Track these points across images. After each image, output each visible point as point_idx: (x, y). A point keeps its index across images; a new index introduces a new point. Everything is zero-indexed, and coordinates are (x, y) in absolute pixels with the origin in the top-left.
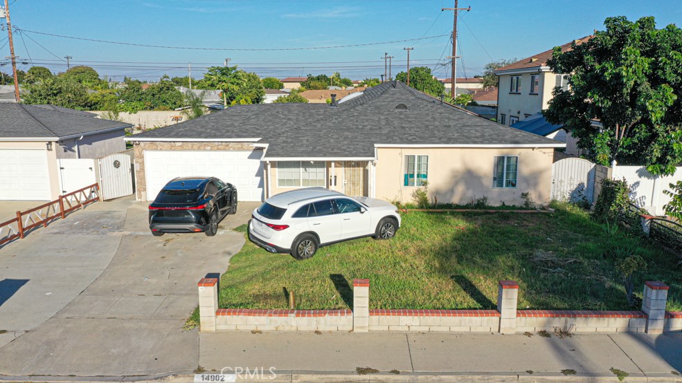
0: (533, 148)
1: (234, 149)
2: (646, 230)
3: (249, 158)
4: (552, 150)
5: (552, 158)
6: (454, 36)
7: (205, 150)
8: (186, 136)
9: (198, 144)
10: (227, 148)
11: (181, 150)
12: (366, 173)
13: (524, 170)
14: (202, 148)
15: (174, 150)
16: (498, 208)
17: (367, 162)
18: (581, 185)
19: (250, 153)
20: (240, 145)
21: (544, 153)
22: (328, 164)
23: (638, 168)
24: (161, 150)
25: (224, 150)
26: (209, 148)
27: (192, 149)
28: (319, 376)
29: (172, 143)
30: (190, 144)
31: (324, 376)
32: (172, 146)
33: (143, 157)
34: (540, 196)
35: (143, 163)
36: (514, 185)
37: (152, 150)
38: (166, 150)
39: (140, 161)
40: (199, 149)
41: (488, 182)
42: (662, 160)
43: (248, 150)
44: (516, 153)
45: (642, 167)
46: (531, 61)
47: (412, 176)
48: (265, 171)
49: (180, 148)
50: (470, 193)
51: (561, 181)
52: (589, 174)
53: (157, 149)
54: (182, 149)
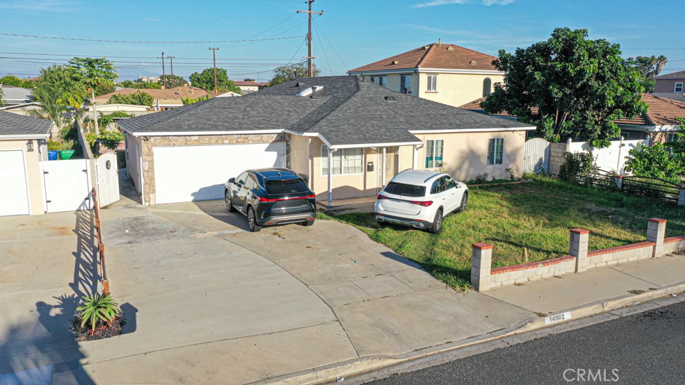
0: (513, 131)
1: (253, 141)
2: (620, 186)
3: (266, 150)
4: (525, 132)
5: (524, 138)
6: (309, 37)
7: (223, 144)
8: (202, 129)
9: (216, 138)
10: (246, 140)
11: (197, 145)
12: (396, 157)
13: (508, 149)
14: (219, 141)
15: (190, 145)
16: (490, 182)
17: (398, 147)
18: (541, 159)
19: (267, 145)
20: (259, 138)
21: (520, 135)
22: (369, 150)
23: (582, 143)
24: (174, 145)
25: (243, 143)
26: (227, 141)
27: (210, 144)
28: (618, 301)
29: (188, 138)
30: (207, 139)
31: (621, 300)
32: (187, 141)
33: (153, 155)
34: (518, 170)
35: (152, 161)
36: (501, 162)
37: (164, 146)
38: (180, 145)
39: (149, 158)
40: (217, 143)
41: (484, 160)
42: (602, 136)
43: (267, 142)
44: (503, 135)
45: (584, 143)
46: (393, 63)
47: (431, 158)
48: (310, 161)
49: (196, 143)
50: (472, 171)
51: (529, 157)
52: (546, 151)
53: (169, 145)
54: (199, 143)
